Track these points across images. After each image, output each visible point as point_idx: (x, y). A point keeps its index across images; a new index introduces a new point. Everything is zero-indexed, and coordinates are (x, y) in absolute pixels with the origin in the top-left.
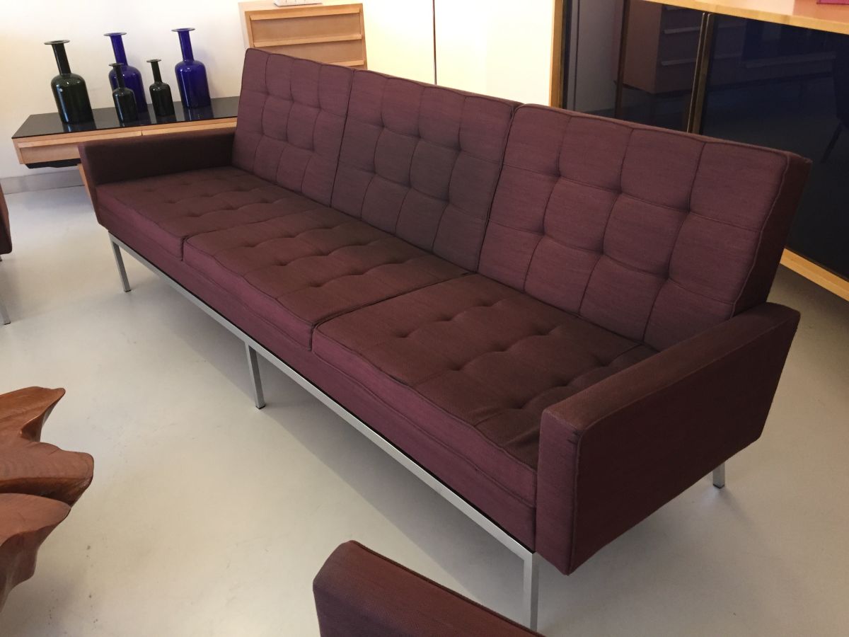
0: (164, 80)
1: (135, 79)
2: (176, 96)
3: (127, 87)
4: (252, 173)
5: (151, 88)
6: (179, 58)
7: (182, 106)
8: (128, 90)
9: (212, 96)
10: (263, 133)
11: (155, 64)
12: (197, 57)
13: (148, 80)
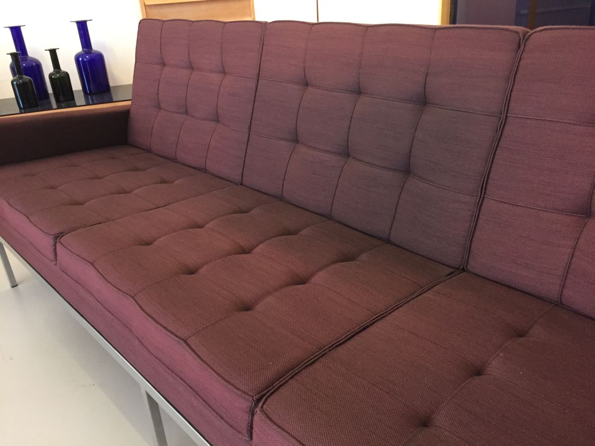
0: (64, 67)
1: (35, 69)
2: (76, 84)
3: (25, 75)
4: (149, 151)
5: (50, 76)
6: (78, 48)
7: (82, 94)
8: (26, 78)
9: (111, 84)
10: (159, 107)
11: (53, 53)
12: (96, 46)
13: (48, 68)
